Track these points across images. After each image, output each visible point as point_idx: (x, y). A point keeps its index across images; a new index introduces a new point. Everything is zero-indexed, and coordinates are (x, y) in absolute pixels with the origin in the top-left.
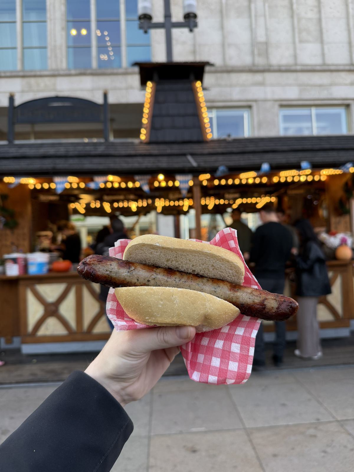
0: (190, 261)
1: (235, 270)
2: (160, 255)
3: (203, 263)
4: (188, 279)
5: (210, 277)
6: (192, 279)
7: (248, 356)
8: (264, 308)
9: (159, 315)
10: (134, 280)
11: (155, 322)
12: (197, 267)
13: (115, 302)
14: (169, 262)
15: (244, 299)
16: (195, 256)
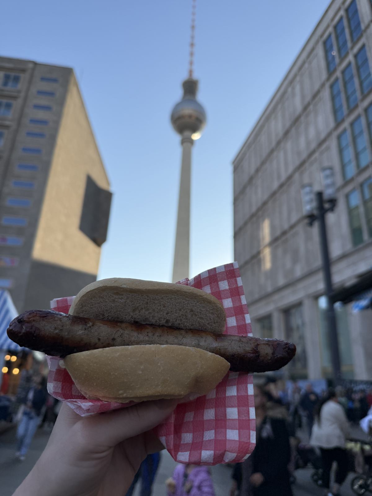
0: (164, 307)
1: (217, 314)
2: (126, 301)
3: (181, 307)
4: (163, 332)
5: (187, 327)
6: (168, 332)
7: (249, 420)
8: (259, 356)
9: (138, 386)
10: (94, 340)
11: (132, 396)
12: (173, 315)
13: (59, 382)
14: (137, 312)
15: (234, 348)
16: (171, 299)
